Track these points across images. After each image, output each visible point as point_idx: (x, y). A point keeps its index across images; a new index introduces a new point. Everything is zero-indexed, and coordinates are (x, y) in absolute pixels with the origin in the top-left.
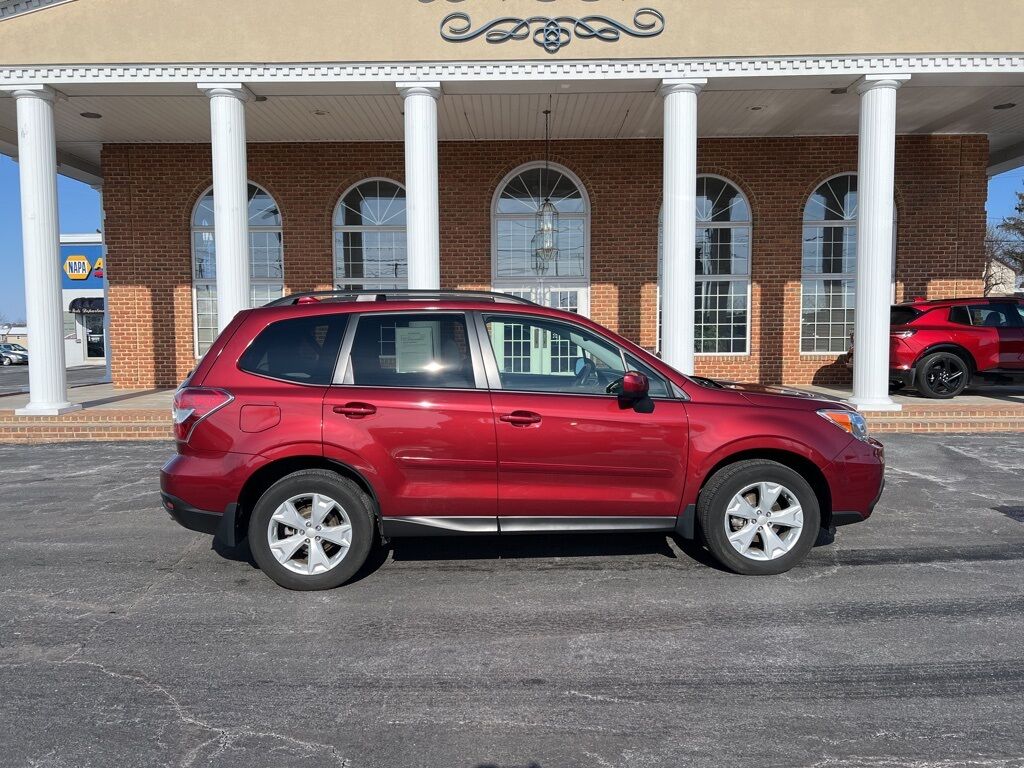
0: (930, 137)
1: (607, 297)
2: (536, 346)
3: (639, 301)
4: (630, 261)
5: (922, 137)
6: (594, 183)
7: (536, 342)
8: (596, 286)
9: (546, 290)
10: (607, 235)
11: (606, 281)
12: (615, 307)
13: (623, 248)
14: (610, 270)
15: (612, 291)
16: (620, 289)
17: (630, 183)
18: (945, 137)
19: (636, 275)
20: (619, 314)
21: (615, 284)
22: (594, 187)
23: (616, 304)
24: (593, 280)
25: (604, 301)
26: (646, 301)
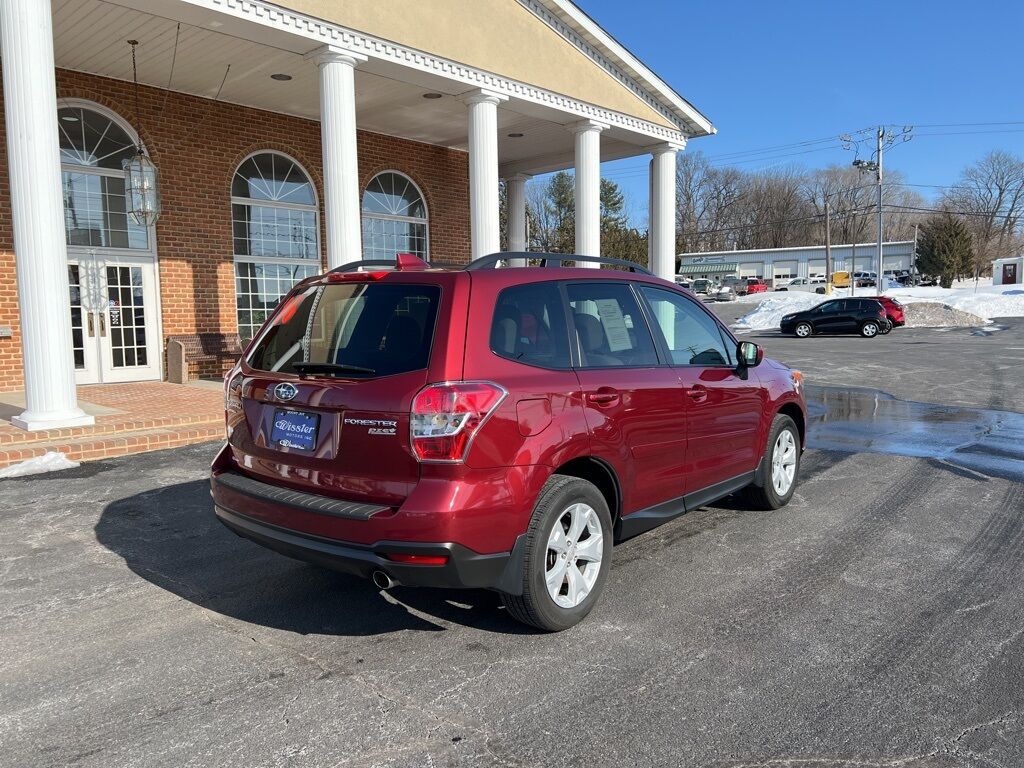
0: (447, 150)
1: (180, 276)
2: (91, 334)
3: (216, 282)
4: (203, 236)
5: (442, 149)
6: (155, 139)
7: (91, 328)
8: (166, 262)
9: (100, 264)
10: (176, 204)
11: (177, 257)
12: (189, 288)
13: (194, 221)
14: (182, 245)
15: (184, 269)
16: (194, 267)
17: (198, 146)
18: (457, 152)
19: (211, 252)
20: (195, 296)
21: (188, 262)
22: (156, 144)
23: (191, 284)
24: (161, 256)
25: (177, 281)
26: (224, 282)
